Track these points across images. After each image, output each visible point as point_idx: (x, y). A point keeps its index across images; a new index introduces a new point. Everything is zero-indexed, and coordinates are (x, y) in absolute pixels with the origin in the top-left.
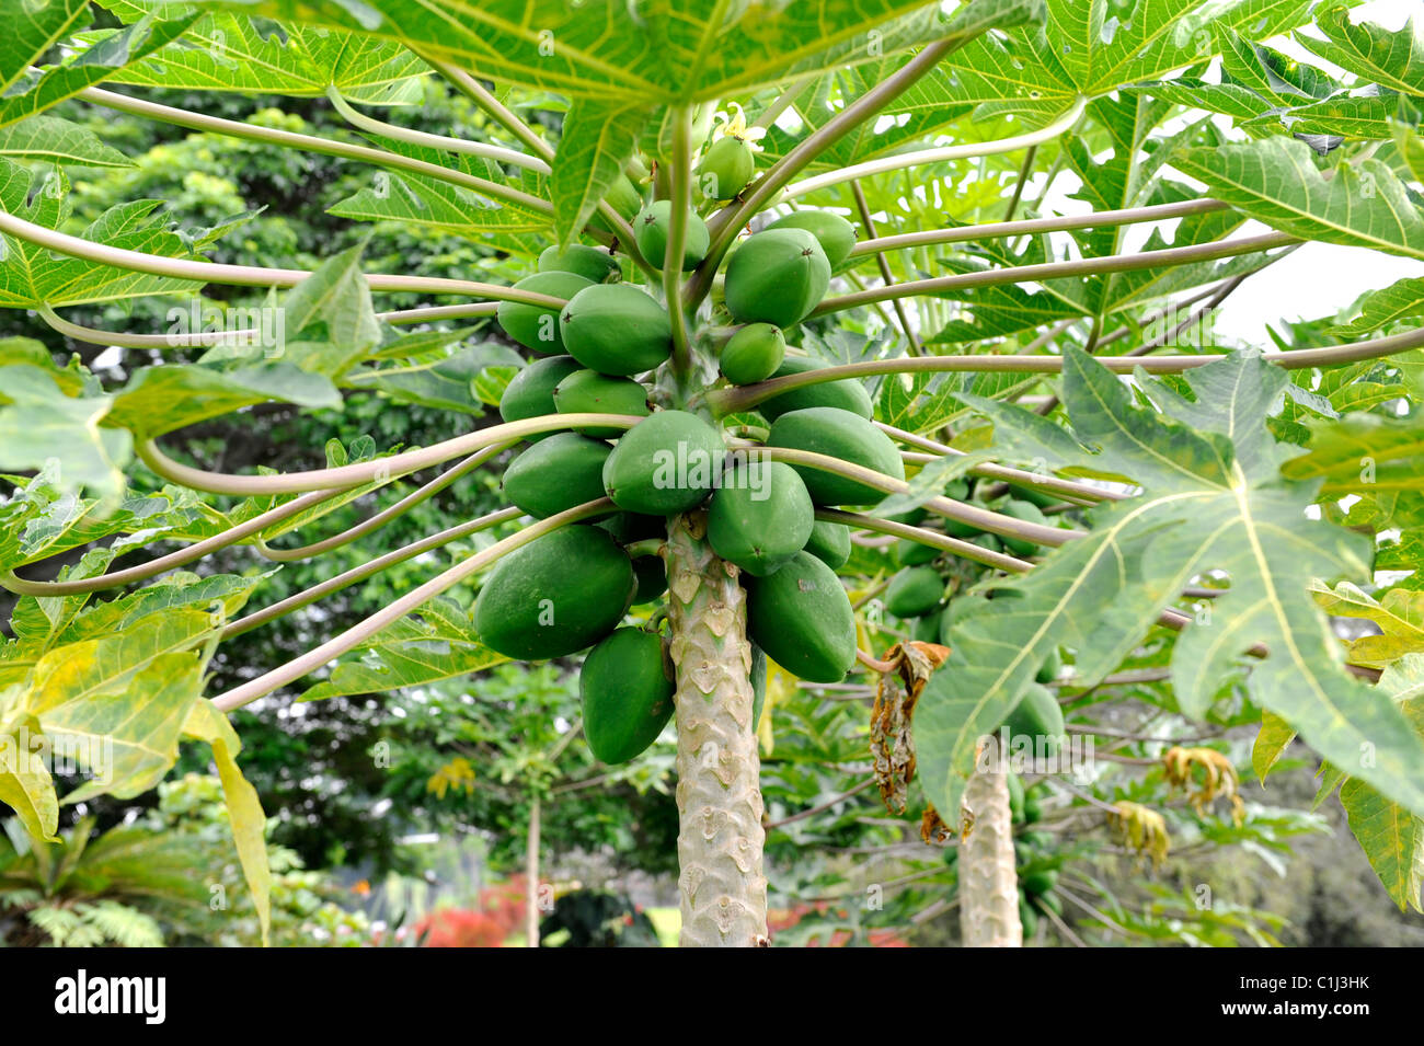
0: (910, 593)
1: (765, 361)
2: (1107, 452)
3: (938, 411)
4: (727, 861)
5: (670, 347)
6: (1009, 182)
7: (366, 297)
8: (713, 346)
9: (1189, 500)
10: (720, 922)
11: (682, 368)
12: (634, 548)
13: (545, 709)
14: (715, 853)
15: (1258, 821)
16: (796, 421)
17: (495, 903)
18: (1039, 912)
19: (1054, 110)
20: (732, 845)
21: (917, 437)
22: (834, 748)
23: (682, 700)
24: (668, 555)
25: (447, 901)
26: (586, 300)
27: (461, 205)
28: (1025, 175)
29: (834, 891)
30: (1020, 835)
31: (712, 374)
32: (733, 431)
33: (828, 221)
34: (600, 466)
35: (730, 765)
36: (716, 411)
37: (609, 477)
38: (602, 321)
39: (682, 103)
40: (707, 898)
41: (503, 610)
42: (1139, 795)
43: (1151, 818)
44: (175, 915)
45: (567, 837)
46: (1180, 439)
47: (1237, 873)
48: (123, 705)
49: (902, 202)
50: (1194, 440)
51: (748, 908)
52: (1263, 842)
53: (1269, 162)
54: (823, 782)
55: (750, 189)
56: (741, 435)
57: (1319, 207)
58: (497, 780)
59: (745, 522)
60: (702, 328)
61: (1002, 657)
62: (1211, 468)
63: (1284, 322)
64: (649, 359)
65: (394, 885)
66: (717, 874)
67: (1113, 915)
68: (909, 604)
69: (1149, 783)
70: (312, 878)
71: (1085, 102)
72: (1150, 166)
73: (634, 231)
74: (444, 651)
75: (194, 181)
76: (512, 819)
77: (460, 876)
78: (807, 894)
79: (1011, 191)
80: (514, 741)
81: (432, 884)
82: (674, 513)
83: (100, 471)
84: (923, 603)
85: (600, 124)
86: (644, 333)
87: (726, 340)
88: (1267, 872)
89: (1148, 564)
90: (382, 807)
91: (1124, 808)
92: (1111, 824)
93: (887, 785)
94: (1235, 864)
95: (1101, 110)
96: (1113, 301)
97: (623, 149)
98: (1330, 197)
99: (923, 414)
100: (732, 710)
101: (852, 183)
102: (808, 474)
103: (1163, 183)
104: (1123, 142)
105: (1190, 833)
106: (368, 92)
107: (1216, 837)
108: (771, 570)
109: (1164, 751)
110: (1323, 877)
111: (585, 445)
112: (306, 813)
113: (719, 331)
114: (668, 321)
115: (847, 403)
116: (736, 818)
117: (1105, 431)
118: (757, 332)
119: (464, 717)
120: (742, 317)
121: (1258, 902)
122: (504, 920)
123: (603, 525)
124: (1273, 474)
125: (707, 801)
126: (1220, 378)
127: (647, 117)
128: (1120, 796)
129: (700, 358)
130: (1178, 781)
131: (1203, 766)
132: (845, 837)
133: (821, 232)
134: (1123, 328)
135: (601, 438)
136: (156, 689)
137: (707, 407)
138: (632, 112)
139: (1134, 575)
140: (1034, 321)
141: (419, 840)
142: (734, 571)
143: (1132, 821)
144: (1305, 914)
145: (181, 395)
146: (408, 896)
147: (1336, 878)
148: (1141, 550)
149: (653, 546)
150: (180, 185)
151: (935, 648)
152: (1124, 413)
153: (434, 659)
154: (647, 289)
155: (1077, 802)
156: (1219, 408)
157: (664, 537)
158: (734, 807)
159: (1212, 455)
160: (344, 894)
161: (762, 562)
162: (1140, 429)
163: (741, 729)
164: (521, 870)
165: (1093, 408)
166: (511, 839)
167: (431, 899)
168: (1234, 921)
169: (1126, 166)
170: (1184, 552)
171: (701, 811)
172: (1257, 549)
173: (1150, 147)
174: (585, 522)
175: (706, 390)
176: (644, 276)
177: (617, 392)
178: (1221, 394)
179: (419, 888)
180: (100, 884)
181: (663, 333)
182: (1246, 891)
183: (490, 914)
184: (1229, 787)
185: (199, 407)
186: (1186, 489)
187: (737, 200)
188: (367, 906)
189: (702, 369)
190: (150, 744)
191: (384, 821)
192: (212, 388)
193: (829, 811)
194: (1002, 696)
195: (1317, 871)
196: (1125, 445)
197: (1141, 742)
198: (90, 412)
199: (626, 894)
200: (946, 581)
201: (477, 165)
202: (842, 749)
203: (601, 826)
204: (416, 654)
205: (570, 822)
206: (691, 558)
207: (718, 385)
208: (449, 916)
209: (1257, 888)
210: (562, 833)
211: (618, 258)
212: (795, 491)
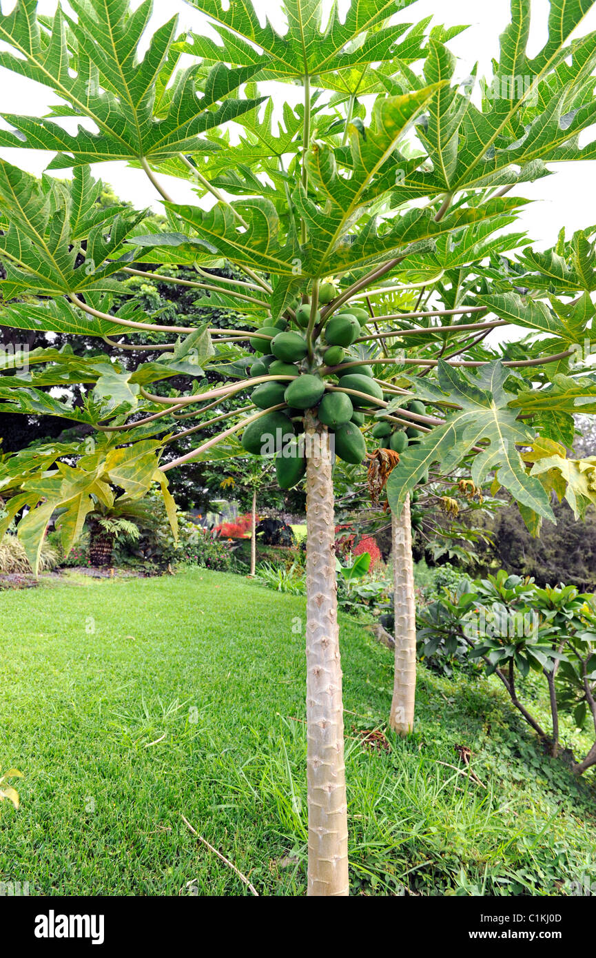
0: (380, 430)
1: (338, 358)
2: (451, 395)
3: (393, 373)
4: (322, 520)
5: (307, 354)
6: (417, 294)
7: (210, 336)
8: (321, 353)
9: (478, 413)
10: (320, 539)
11: (311, 361)
12: (294, 419)
13: (258, 462)
14: (318, 518)
15: (487, 502)
16: (348, 378)
17: (241, 521)
18: (416, 529)
19: (433, 273)
20: (324, 516)
21: (384, 382)
22: (353, 478)
23: (309, 469)
24: (305, 421)
25: (226, 520)
26: (279, 338)
27: (236, 301)
28: (422, 293)
29: (351, 522)
30: (412, 506)
31: (320, 362)
32: (327, 381)
33: (359, 312)
34: (283, 392)
35: (324, 491)
36: (321, 374)
37: (286, 396)
38: (285, 344)
39: (316, 278)
40: (315, 533)
41: (251, 439)
42: (450, 494)
43: (454, 502)
44: (143, 524)
45: (264, 503)
46: (475, 392)
47: (478, 516)
48: (133, 470)
49: (381, 300)
50: (480, 392)
51: (329, 535)
52: (487, 508)
53: (507, 300)
54: (348, 488)
55: (335, 300)
56: (330, 382)
57: (522, 316)
58: (243, 484)
59: (331, 412)
60: (317, 347)
61: (415, 464)
62: (485, 402)
63: (504, 343)
64: (300, 357)
65: (209, 515)
66: (319, 524)
67: (439, 530)
68: (379, 434)
69: (453, 490)
70: (184, 513)
71: (444, 271)
72: (464, 291)
73: (296, 314)
74: (229, 448)
75: (144, 287)
76: (246, 498)
77: (230, 513)
78: (342, 523)
79: (418, 297)
80: (248, 472)
81: (221, 515)
82: (307, 408)
83: (130, 397)
84: (384, 434)
85: (288, 283)
86: (298, 349)
87: (325, 351)
88: (487, 516)
89: (465, 435)
90: (206, 490)
91: (445, 498)
92: (440, 502)
93: (373, 494)
94: (478, 514)
95: (448, 273)
96: (450, 336)
97: (295, 291)
98: (526, 313)
99: (388, 374)
100: (325, 472)
101: (367, 298)
102: (351, 396)
103: (468, 296)
104: (455, 284)
105: (465, 506)
106: (206, 264)
107: (473, 507)
108: (338, 428)
109: (458, 481)
110: (505, 518)
111: (278, 385)
112: (182, 492)
113: (323, 348)
114: (306, 344)
115: (365, 373)
116: (325, 507)
117: (451, 388)
118: (335, 349)
119: (232, 464)
120: (331, 343)
121: (484, 525)
122: (244, 527)
123: (283, 411)
124: (505, 405)
125: (316, 501)
126: (488, 370)
127: (303, 281)
128: (444, 494)
129: (316, 357)
130: (463, 490)
131: (471, 485)
132: (354, 506)
133: (357, 315)
134: (452, 344)
135: (285, 383)
136: (144, 465)
137: (318, 373)
138: (298, 279)
139: (460, 438)
140: (424, 342)
141: (218, 501)
142: (326, 428)
143: (447, 502)
144: (498, 529)
145: (152, 372)
146: (214, 519)
147: (508, 518)
148: (463, 430)
149: (300, 419)
150: (139, 288)
151: (388, 450)
152: (457, 382)
153: (227, 451)
154: (299, 333)
155: (430, 495)
156: (488, 380)
157: (303, 416)
158: (325, 504)
159: (485, 397)
160: (194, 519)
161: (336, 425)
162: (462, 388)
163: (328, 479)
164: (250, 512)
165: (447, 380)
166: (246, 503)
167: (221, 520)
168: (477, 533)
169: (456, 291)
170: (476, 431)
171: (314, 505)
172: (499, 431)
173: (464, 285)
174: (278, 411)
175: (318, 367)
176: (297, 328)
177: (289, 368)
178: (488, 375)
179: (217, 516)
180: (120, 513)
181: (304, 348)
182: (481, 522)
183: (239, 525)
184: (479, 492)
185: (157, 376)
186: (478, 409)
187: (330, 304)
188: (201, 522)
189: (317, 360)
190: (142, 483)
191: (206, 494)
192: (163, 370)
193: (350, 497)
194: (416, 476)
195: (503, 516)
196: (458, 393)
197: (451, 477)
198: (125, 379)
199: (283, 520)
200: (392, 426)
201: (242, 290)
202: (356, 479)
203: (275, 501)
204: (221, 449)
205: (265, 499)
206: (312, 423)
207: (322, 366)
208: (226, 525)
209: (484, 520)
210: (262, 503)
211: (291, 322)
212: (346, 402)
